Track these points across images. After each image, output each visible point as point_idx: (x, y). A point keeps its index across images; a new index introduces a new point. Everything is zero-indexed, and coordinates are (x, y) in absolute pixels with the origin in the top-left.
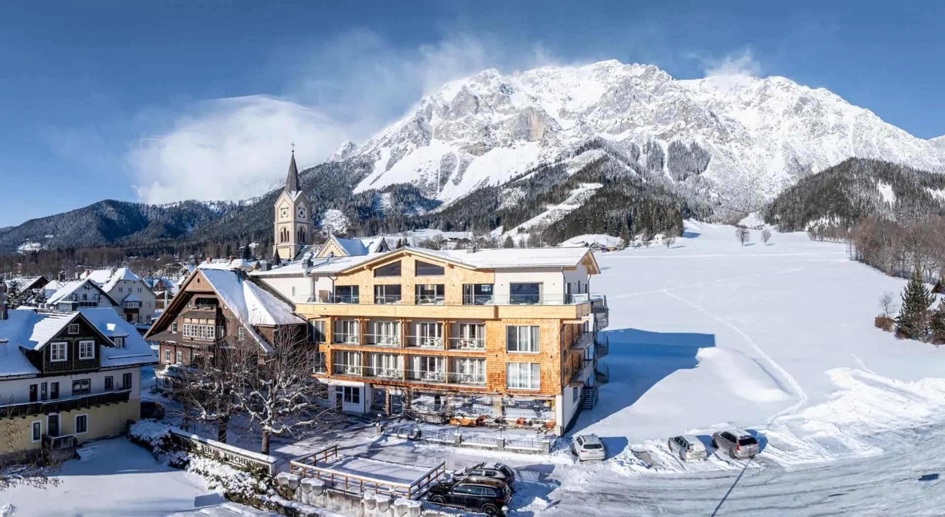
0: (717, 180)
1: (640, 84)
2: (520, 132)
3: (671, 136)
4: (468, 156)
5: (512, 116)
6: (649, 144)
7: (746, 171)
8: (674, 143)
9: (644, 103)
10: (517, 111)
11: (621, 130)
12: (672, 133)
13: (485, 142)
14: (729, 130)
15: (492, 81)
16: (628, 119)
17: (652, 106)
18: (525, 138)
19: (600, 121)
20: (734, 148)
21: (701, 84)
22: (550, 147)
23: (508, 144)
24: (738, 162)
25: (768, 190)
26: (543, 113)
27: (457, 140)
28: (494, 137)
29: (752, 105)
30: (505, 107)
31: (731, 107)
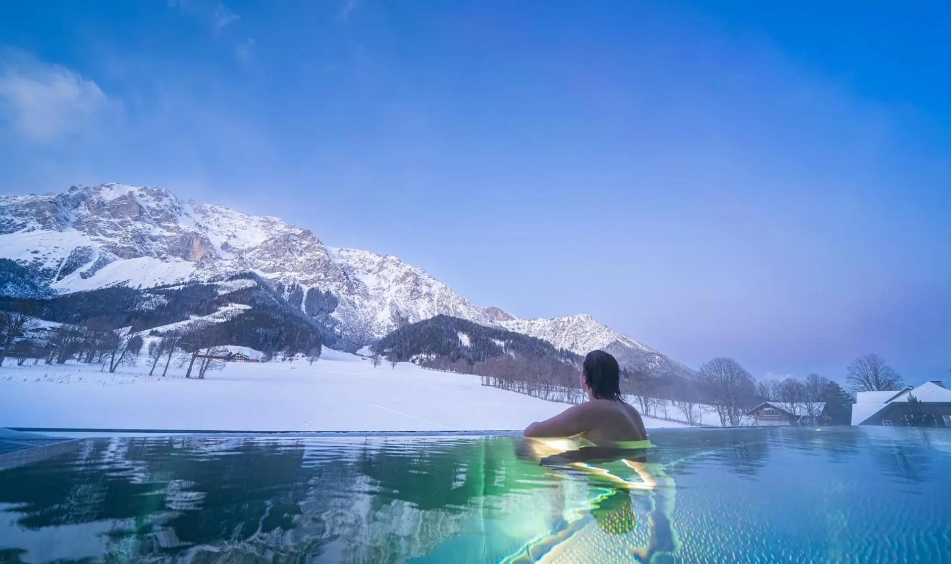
0: (341, 320)
1: (296, 240)
2: (179, 250)
3: (312, 283)
4: (110, 255)
5: (175, 234)
6: (293, 286)
7: (363, 316)
8: (313, 288)
9: (296, 255)
10: (181, 232)
11: (273, 270)
12: (313, 281)
13: (137, 248)
14: (355, 286)
15: (164, 198)
16: (281, 264)
17: (301, 259)
18: (182, 257)
19: (257, 260)
20: (357, 300)
21: (339, 252)
22: (205, 270)
23: (161, 257)
24: (358, 309)
25: (377, 332)
26: (206, 241)
27: (101, 237)
28: (148, 247)
29: (372, 272)
30: (170, 225)
31: (358, 271)
